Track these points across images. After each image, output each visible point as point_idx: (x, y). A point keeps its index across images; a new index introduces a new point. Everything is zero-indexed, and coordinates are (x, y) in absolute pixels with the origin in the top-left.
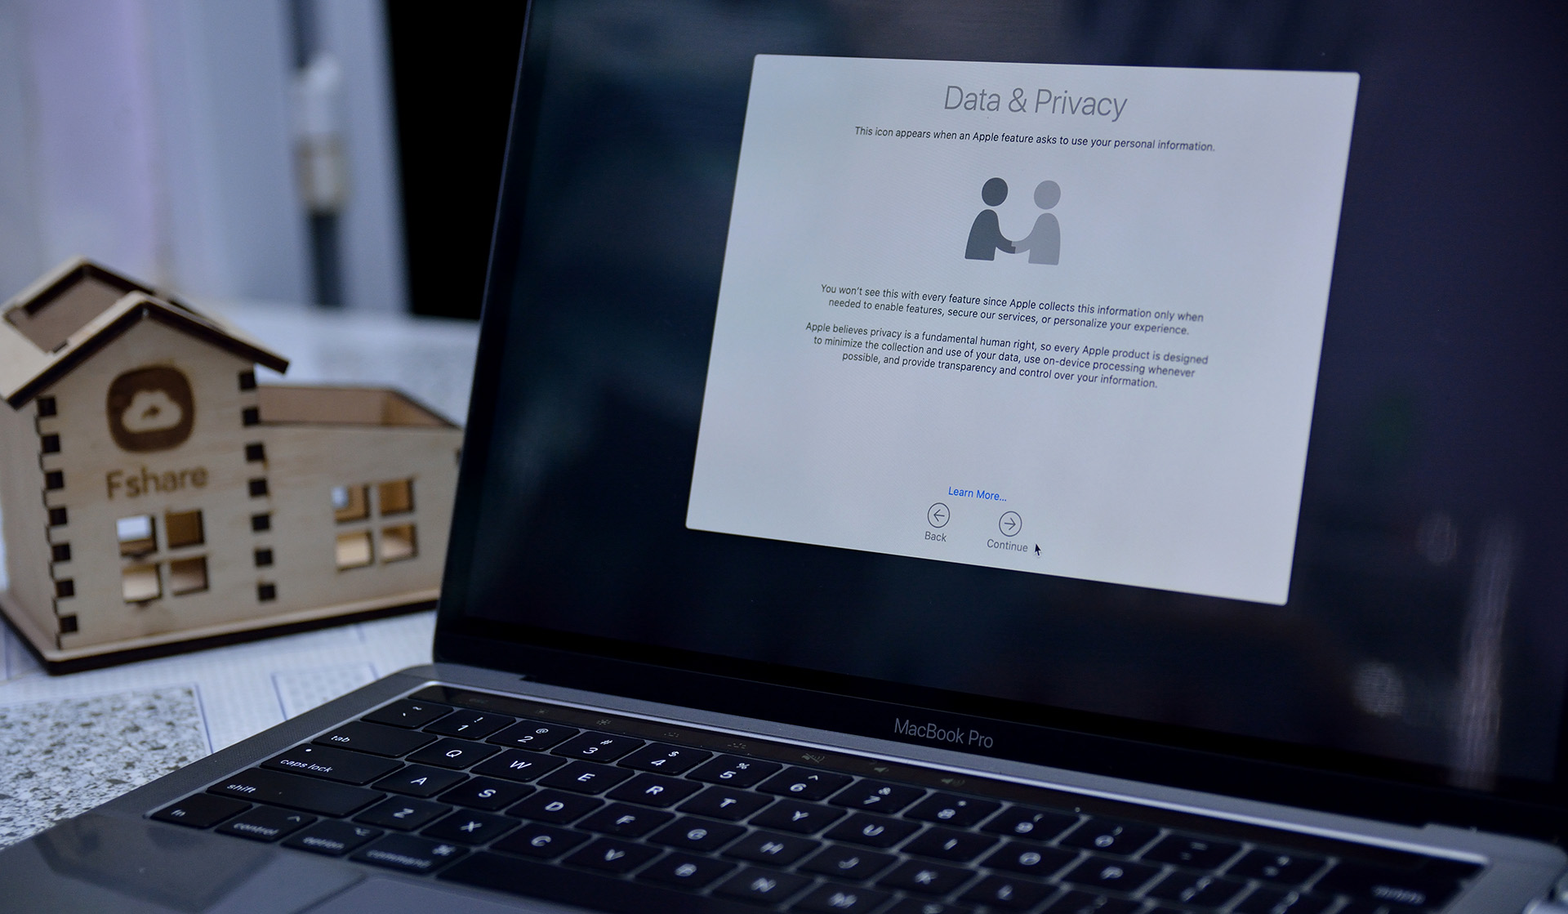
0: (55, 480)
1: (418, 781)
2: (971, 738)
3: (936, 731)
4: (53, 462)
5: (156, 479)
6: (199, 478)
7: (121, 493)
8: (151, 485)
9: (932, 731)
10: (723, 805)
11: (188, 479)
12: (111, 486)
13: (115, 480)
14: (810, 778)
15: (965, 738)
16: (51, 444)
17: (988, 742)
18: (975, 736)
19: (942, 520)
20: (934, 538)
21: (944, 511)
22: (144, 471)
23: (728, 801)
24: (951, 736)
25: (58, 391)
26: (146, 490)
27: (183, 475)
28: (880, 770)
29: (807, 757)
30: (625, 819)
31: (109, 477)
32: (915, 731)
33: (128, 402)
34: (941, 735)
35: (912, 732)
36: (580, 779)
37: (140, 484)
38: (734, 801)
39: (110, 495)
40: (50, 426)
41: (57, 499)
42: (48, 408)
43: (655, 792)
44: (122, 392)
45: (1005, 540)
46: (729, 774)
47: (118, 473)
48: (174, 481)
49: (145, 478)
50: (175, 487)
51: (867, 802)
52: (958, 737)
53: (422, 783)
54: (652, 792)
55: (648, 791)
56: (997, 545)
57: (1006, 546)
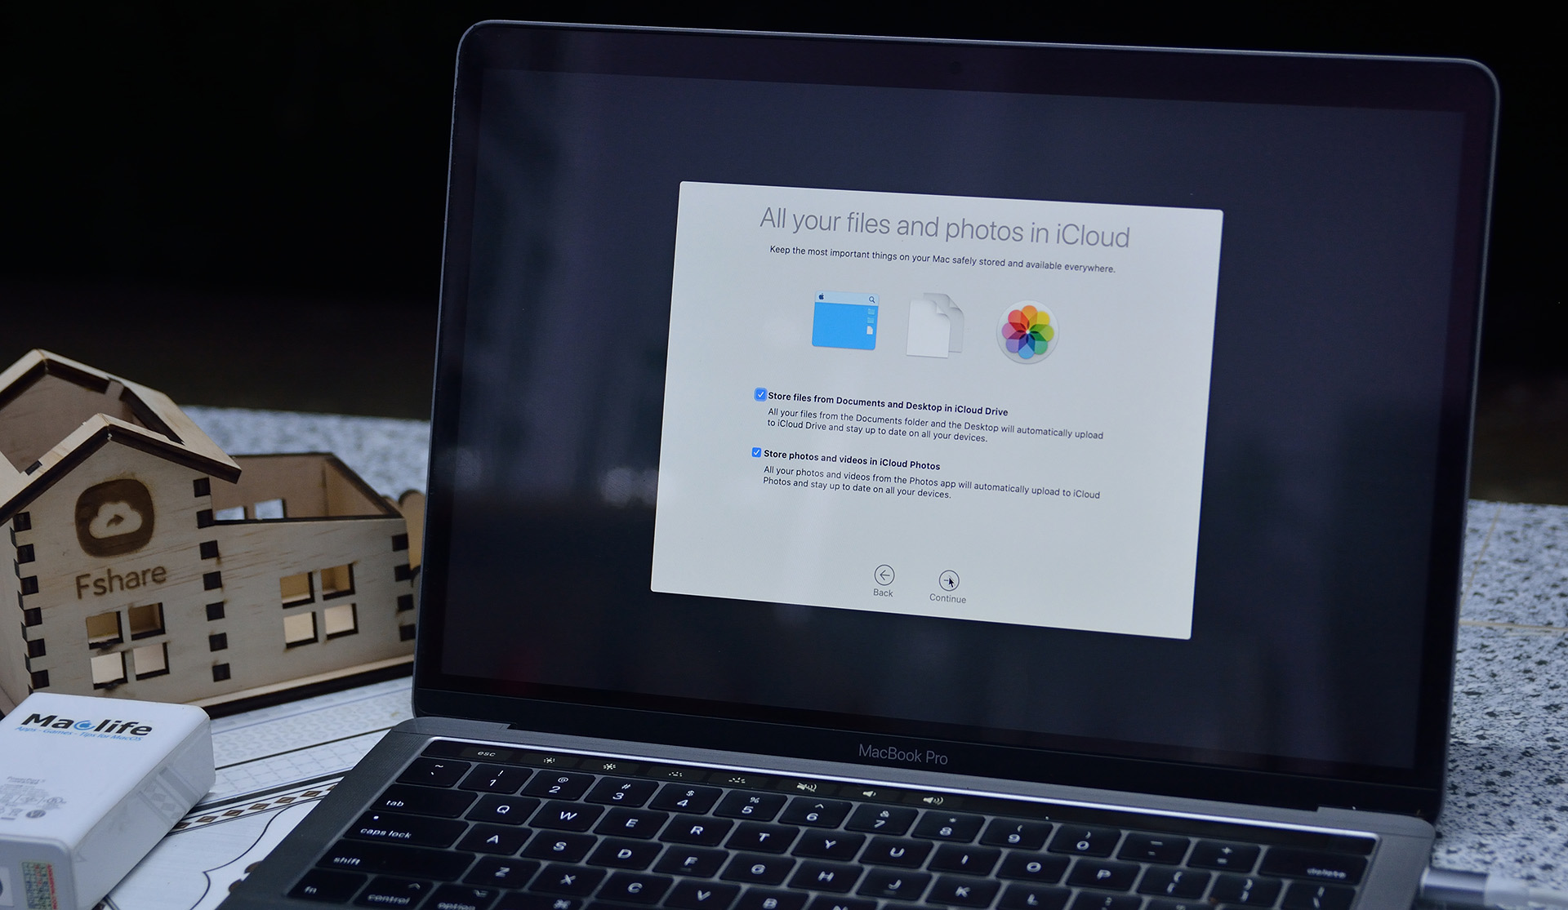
0: (30, 585)
1: (492, 839)
2: (928, 758)
3: (897, 753)
4: (27, 570)
5: (121, 579)
6: (159, 575)
7: (88, 593)
8: (116, 583)
9: (892, 752)
10: (762, 839)
11: (149, 577)
12: (80, 587)
13: (84, 582)
14: (817, 806)
15: (923, 757)
16: (26, 554)
17: (944, 760)
18: (931, 756)
19: (888, 580)
20: (882, 594)
21: (889, 571)
22: (109, 571)
23: (764, 836)
24: (910, 757)
25: (32, 508)
26: (111, 590)
27: (144, 573)
28: (869, 794)
29: (801, 787)
30: (689, 860)
31: (78, 579)
32: (878, 754)
33: (95, 513)
34: (901, 756)
35: (875, 755)
36: (627, 825)
37: (106, 584)
38: (768, 835)
39: (80, 596)
40: (24, 538)
41: (31, 601)
42: (24, 523)
43: (698, 832)
44: (88, 505)
45: (946, 594)
46: (748, 810)
47: (88, 575)
48: (136, 580)
49: (111, 579)
50: (138, 585)
51: (876, 826)
52: (917, 757)
53: (497, 841)
54: (695, 833)
55: (692, 832)
56: (939, 598)
57: (947, 598)
